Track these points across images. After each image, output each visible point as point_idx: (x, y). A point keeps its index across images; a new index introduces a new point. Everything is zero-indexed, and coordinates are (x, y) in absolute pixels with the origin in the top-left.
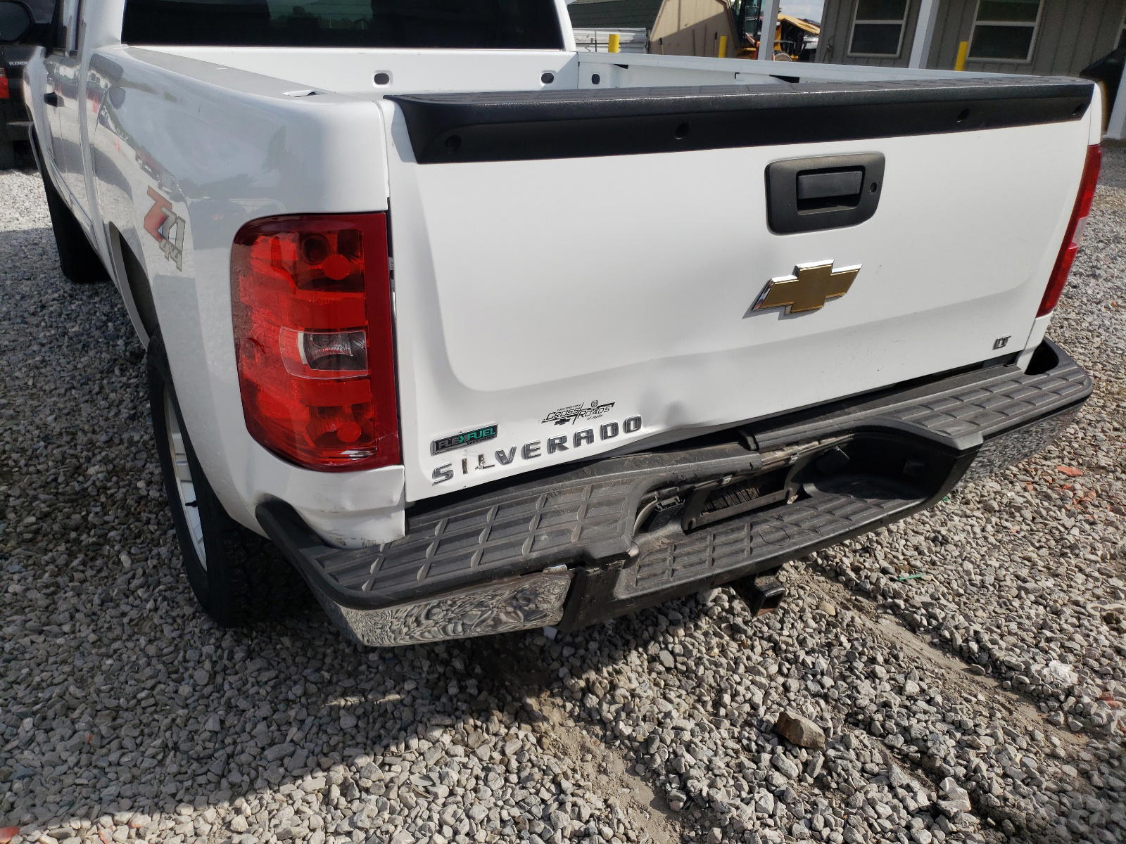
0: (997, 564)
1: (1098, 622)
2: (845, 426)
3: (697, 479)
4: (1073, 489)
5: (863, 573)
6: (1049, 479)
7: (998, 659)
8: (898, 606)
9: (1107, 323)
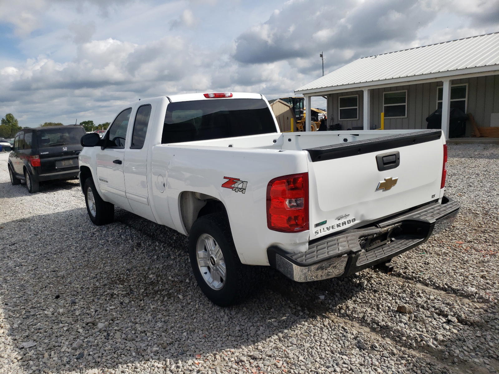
0: (446, 268)
1: (479, 278)
2: (400, 220)
3: (368, 235)
4: (462, 247)
5: (407, 274)
6: (454, 245)
7: (454, 289)
8: (421, 280)
9: (459, 200)
